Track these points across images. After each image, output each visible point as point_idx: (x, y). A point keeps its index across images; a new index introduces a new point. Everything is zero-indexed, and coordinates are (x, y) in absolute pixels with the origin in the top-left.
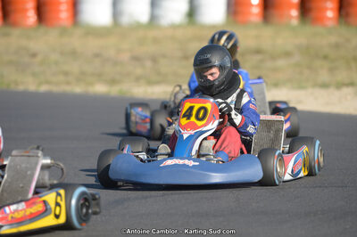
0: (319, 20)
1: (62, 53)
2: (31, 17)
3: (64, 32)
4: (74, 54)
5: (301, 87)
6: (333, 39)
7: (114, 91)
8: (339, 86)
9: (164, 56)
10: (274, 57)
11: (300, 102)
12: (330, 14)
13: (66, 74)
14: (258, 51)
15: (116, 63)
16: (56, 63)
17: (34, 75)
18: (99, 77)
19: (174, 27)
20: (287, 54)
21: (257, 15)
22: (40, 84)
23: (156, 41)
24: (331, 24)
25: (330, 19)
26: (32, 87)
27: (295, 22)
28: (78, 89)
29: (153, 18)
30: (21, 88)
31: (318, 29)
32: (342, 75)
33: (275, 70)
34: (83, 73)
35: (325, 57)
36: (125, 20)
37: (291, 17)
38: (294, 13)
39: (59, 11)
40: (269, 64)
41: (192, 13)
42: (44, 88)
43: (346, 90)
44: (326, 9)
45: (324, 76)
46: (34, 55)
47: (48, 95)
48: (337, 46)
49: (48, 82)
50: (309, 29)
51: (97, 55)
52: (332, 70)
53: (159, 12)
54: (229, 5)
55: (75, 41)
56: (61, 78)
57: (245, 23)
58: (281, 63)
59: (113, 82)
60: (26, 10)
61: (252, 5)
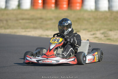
0: (61, 8)
6: (66, 14)
9: (10, 20)
10: (46, 20)
12: (65, 6)
14: (41, 18)
19: (13, 10)
20: (51, 19)
21: (41, 6)
25: (65, 8)
29: (6, 7)
33: (47, 25)
37: (52, 7)
38: (53, 5)
40: (45, 23)
41: (19, 5)
44: (64, 4)
50: (58, 11)
53: (8, 5)
54: (32, 3)
57: (37, 9)
58: (49, 22)
61: (39, 3)
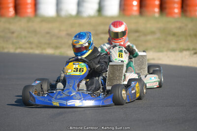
0: (170, 14)
1: (28, 32)
2: (12, 11)
3: (29, 20)
4: (35, 32)
5: (160, 51)
6: (178, 25)
7: (57, 52)
8: (182, 50)
10: (145, 35)
11: (159, 59)
12: (176, 11)
13: (31, 43)
14: (137, 31)
15: (58, 37)
16: (25, 37)
17: (13, 43)
18: (49, 45)
19: (90, 17)
20: (153, 33)
21: (136, 11)
22: (16, 48)
23: (80, 25)
24: (176, 16)
25: (176, 13)
26: (12, 51)
27: (157, 15)
28: (37, 52)
29: (79, 12)
30: (6, 51)
31: (170, 19)
32: (183, 45)
33: (146, 41)
34: (40, 43)
35: (174, 35)
36: (63, 13)
37: (155, 12)
38: (157, 10)
39: (26, 8)
40: (143, 38)
41: (100, 10)
42: (18, 51)
43: (185, 53)
44: (175, 8)
45: (173, 45)
46: (13, 33)
47: (21, 55)
48: (180, 28)
49: (20, 48)
50: (165, 19)
51: (48, 33)
52: (177, 42)
53: (82, 9)
54: (121, 5)
55: (36, 25)
56: (28, 45)
57: (130, 16)
58: (149, 37)
59: (56, 48)
60: (9, 8)
61: (133, 6)
